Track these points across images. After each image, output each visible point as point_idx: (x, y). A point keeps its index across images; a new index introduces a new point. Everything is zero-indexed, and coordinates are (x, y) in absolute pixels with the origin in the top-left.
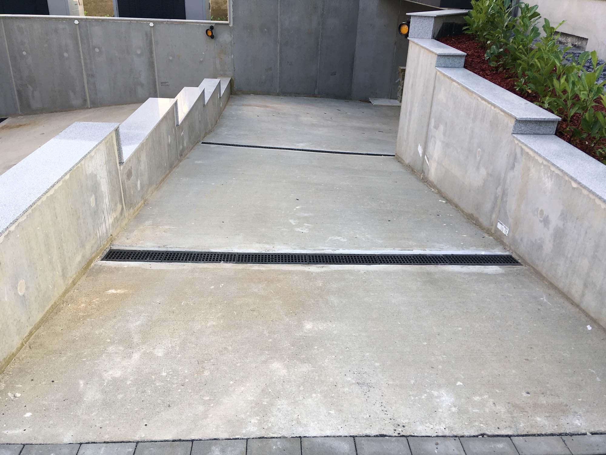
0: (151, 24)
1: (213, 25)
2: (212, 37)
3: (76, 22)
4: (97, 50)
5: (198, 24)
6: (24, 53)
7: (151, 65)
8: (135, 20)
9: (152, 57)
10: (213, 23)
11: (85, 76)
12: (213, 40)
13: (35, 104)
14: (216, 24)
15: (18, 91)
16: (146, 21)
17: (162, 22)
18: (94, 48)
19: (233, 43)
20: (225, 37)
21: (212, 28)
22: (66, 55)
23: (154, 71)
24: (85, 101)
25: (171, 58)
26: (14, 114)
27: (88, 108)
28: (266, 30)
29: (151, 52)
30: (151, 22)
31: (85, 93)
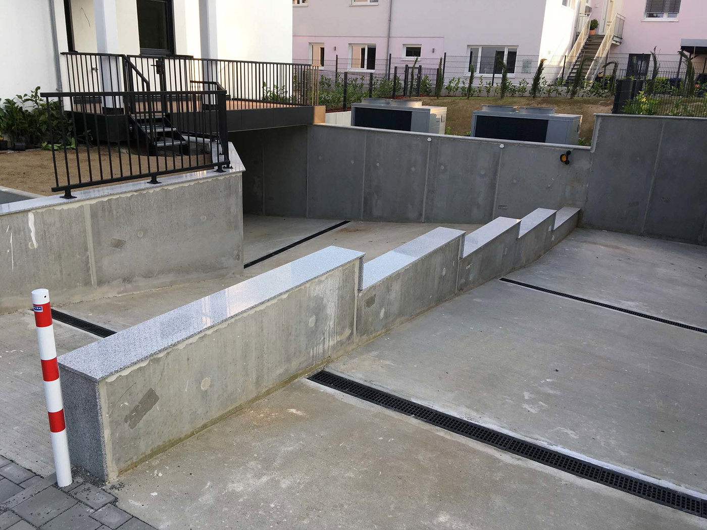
0: (502, 146)
1: (571, 150)
2: (567, 162)
3: (429, 139)
4: (442, 167)
5: (553, 148)
6: (378, 164)
7: (492, 186)
8: (486, 141)
9: (495, 179)
10: (571, 148)
11: (426, 192)
12: (567, 166)
13: (376, 212)
14: (575, 149)
15: (365, 199)
16: (497, 142)
17: (514, 144)
18: (440, 165)
19: (591, 170)
20: (582, 164)
21: (569, 153)
22: (413, 169)
23: (494, 193)
24: (421, 215)
25: (515, 181)
26: (357, 219)
27: (421, 222)
28: (638, 159)
29: (495, 174)
30: (501, 143)
31: (422, 207)
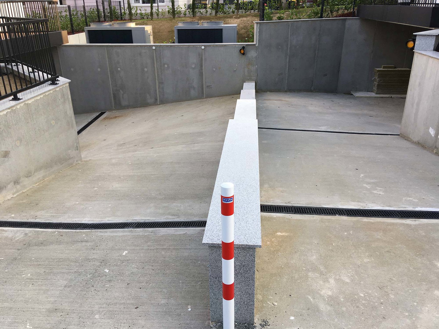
0: (203, 47)
1: (245, 46)
2: (244, 54)
3: (154, 48)
4: (166, 66)
5: (234, 46)
6: (119, 69)
7: (201, 74)
8: (192, 45)
9: (202, 69)
10: (244, 45)
11: (157, 84)
12: (244, 56)
13: (124, 103)
14: (247, 45)
15: (113, 94)
16: (200, 45)
17: (210, 46)
18: (164, 64)
19: (257, 57)
20: (252, 54)
21: (243, 48)
22: (146, 70)
23: (203, 79)
24: (156, 100)
25: (214, 69)
26: (110, 110)
27: (158, 104)
28: (280, 47)
29: (201, 66)
30: (202, 46)
31: (156, 95)
